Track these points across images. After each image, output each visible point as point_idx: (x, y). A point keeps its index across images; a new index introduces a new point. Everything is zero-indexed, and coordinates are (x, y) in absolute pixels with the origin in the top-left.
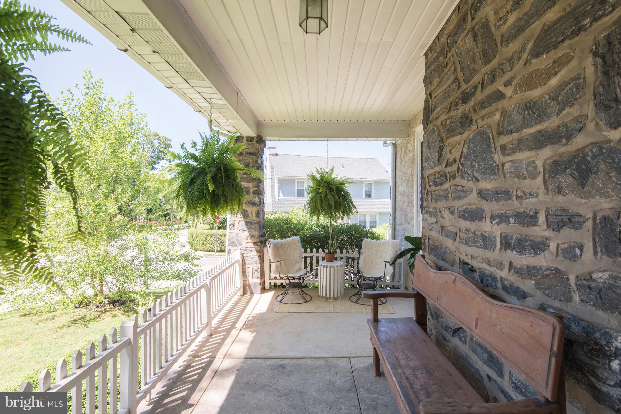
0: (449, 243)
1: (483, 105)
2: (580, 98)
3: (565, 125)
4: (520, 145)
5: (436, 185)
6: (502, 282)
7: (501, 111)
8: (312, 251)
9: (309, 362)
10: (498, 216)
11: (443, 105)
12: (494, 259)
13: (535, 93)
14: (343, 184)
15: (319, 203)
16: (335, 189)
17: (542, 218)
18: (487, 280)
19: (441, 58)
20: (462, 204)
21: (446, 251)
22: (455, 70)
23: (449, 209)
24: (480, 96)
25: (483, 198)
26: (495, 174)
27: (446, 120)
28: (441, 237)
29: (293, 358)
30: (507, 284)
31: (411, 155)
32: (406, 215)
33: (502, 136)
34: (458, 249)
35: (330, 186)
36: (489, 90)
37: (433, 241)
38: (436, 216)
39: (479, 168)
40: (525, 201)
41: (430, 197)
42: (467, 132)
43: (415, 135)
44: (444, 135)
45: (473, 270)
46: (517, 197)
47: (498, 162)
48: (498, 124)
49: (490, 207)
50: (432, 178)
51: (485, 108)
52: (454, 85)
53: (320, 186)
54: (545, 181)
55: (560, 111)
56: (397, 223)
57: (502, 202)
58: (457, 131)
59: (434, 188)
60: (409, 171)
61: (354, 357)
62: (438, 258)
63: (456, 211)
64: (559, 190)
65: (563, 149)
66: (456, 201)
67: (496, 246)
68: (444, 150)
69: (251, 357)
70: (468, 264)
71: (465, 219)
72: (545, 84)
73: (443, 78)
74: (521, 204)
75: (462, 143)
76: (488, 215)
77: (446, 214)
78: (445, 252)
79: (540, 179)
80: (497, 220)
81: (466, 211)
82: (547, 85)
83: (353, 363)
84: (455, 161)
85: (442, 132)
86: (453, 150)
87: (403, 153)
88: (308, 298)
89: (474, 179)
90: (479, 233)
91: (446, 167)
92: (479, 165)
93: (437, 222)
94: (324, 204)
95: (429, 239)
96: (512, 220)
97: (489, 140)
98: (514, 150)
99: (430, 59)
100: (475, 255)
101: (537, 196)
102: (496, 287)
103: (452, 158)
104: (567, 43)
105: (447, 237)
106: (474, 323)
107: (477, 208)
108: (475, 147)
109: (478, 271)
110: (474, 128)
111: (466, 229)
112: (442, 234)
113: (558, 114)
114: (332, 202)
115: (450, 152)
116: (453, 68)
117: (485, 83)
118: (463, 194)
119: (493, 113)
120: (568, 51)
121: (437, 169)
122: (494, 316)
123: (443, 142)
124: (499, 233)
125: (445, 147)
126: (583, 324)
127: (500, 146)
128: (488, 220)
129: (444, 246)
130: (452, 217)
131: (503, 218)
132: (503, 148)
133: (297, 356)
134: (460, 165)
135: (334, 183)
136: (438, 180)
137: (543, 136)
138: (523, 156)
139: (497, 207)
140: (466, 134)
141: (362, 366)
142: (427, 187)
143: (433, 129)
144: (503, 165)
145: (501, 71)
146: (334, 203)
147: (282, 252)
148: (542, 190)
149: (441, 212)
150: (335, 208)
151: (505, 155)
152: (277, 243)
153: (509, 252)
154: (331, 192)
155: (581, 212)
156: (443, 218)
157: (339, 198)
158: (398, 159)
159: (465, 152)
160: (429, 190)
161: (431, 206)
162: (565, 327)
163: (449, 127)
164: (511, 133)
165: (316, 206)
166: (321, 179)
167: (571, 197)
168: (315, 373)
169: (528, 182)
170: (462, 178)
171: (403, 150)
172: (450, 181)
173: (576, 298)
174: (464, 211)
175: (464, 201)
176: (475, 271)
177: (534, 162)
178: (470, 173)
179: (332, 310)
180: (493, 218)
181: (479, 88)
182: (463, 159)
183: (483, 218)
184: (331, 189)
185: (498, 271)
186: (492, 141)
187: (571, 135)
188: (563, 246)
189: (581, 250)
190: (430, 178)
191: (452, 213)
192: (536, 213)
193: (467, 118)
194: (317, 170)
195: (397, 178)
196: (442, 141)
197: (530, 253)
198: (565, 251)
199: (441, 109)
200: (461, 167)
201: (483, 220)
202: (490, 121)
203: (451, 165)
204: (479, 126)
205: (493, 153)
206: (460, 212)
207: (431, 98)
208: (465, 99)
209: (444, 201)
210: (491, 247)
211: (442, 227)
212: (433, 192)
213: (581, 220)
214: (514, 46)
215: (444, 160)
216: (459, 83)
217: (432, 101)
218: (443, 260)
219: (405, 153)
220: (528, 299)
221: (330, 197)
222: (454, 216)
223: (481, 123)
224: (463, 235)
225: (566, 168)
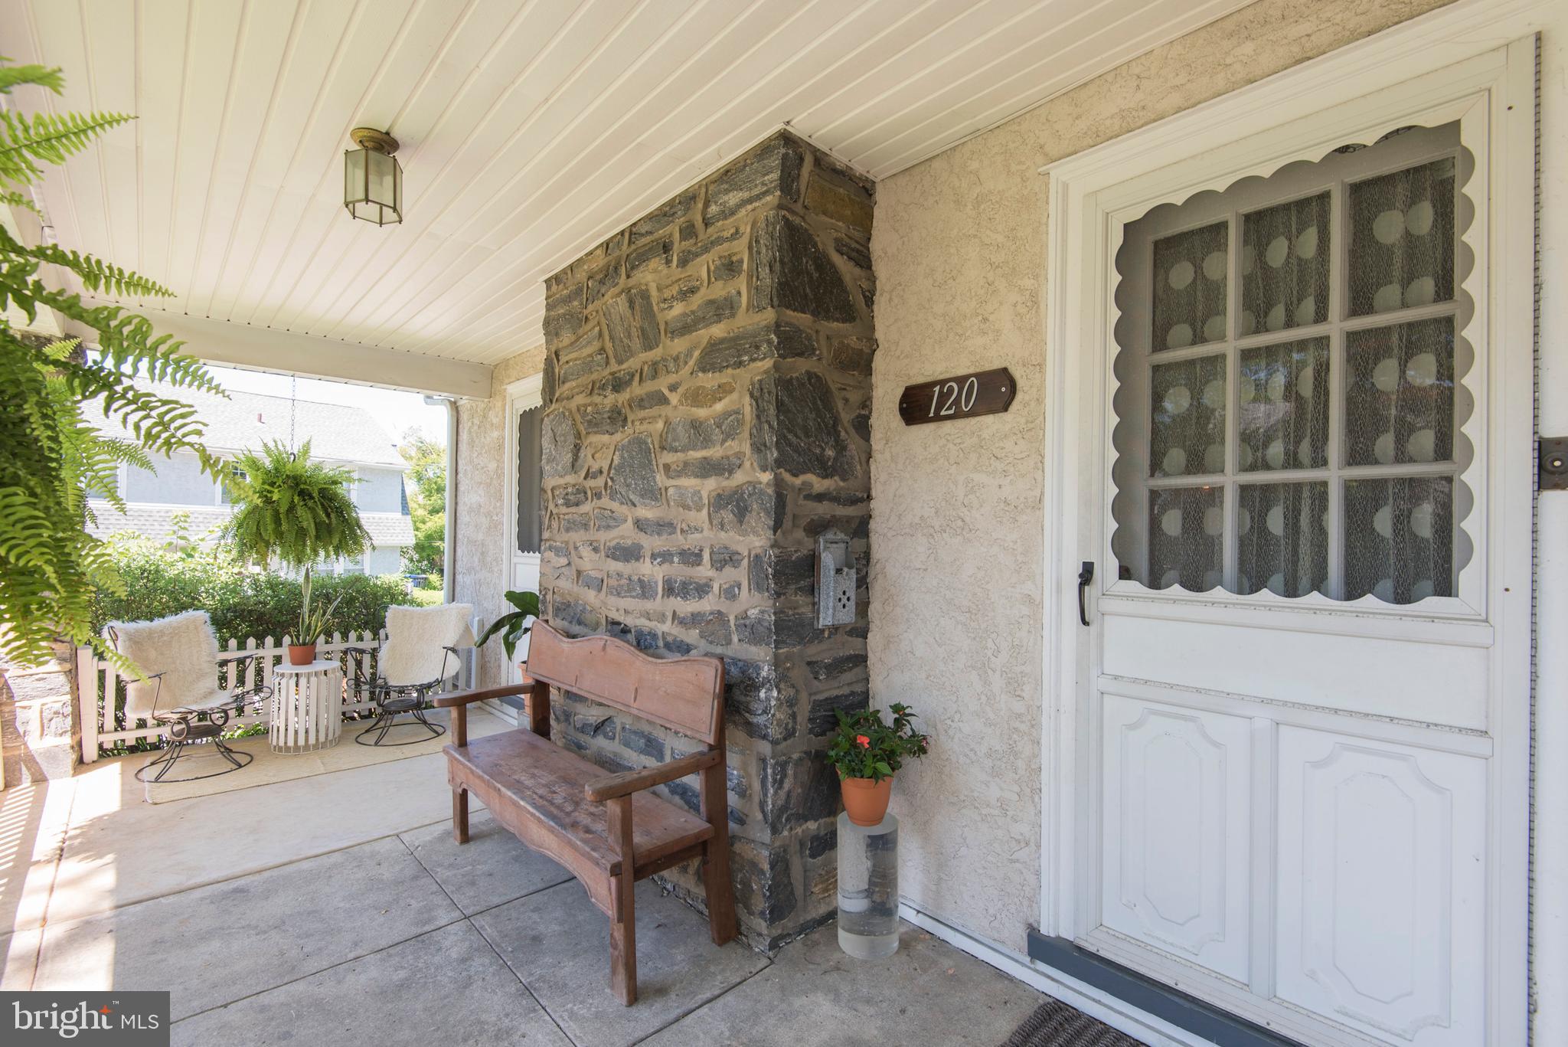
0: (591, 596)
1: (641, 403)
2: (740, 433)
3: (728, 458)
4: (685, 469)
5: (568, 504)
6: (664, 638)
7: (664, 419)
8: (242, 646)
9: (306, 865)
10: (660, 555)
11: (580, 380)
12: (655, 611)
13: (701, 413)
14: (335, 483)
15: (271, 527)
16: (315, 495)
17: (706, 556)
18: (646, 640)
19: (576, 303)
20: (612, 536)
21: (585, 609)
22: (601, 334)
23: (591, 544)
24: (637, 390)
25: (642, 530)
26: (656, 499)
27: (586, 406)
28: (576, 589)
29: (259, 872)
30: (670, 639)
31: (495, 434)
32: (482, 553)
33: (665, 452)
34: (605, 604)
35: (302, 486)
36: (650, 386)
37: (562, 595)
38: (568, 555)
39: (636, 488)
40: (690, 537)
41: (555, 524)
42: (619, 434)
43: (505, 397)
44: (582, 428)
45: (625, 631)
46: (682, 531)
47: (660, 485)
48: (661, 436)
49: (650, 543)
50: (560, 493)
51: (645, 408)
52: (599, 357)
53: (272, 484)
54: (709, 514)
55: (724, 441)
56: (459, 568)
57: (665, 536)
58: (604, 428)
59: (564, 510)
60: (493, 466)
61: (405, 832)
62: (571, 622)
63: (602, 547)
64: (722, 526)
65: (725, 483)
66: (601, 532)
67: (657, 594)
68: (582, 451)
69: (134, 900)
70: (619, 624)
71: (615, 558)
72: (711, 406)
73: (580, 337)
74: (686, 539)
75: (612, 448)
76: (648, 554)
77: (586, 552)
78: (583, 611)
79: (705, 512)
80: (659, 560)
81: (617, 547)
82: (713, 408)
83: (408, 839)
84: (601, 472)
85: (578, 423)
86: (597, 456)
87: (476, 428)
88: (242, 759)
89: (630, 504)
90: (635, 578)
91: (585, 478)
92: (636, 484)
93: (569, 564)
94: (284, 527)
95: (554, 592)
96: (676, 559)
97: (650, 453)
98: (679, 474)
99: (554, 294)
100: (630, 609)
101: (702, 531)
102: (657, 647)
103: (595, 468)
104: (730, 371)
105: (586, 588)
106: (633, 696)
107: (633, 543)
108: (632, 458)
109: (633, 631)
110: (631, 431)
111: (618, 574)
112: (577, 582)
113: (722, 444)
114: (308, 523)
115: (593, 457)
116: (597, 329)
117: (644, 375)
118: (612, 523)
119: (653, 419)
120: (731, 380)
121: (570, 479)
122: (657, 678)
123: (580, 438)
124: (661, 576)
125: (583, 447)
126: (740, 664)
127: (664, 465)
128: (648, 560)
129: (580, 602)
130: (596, 557)
131: (665, 557)
132: (667, 467)
133: (271, 864)
134: (609, 480)
135: (313, 480)
136: (571, 497)
137: (708, 464)
138: (689, 482)
139: (659, 543)
140: (618, 436)
141: (428, 838)
142: (551, 506)
143: (563, 413)
144: (666, 489)
145: (664, 368)
146: (313, 525)
147: (153, 654)
148: (706, 525)
149: (576, 548)
150: (318, 537)
151: (669, 477)
152: (137, 631)
153: (672, 598)
154: (304, 500)
155: (740, 551)
156: (581, 558)
157: (328, 515)
158: (464, 436)
159: (616, 462)
160: (554, 512)
161: (558, 537)
162: (725, 672)
163: (590, 417)
164: (676, 452)
165: (259, 533)
166: (276, 469)
167: (732, 534)
168: (330, 877)
169: (693, 513)
170: (612, 498)
171: (476, 421)
172: (592, 500)
173: (735, 639)
174: (614, 548)
175: (615, 533)
176: (630, 631)
177: (699, 492)
178: (623, 493)
179: (322, 770)
180: (654, 556)
181: (637, 378)
182: (613, 471)
183: (641, 557)
184: (302, 494)
185: (659, 625)
186: (653, 455)
187: (733, 469)
188: (725, 586)
189: (739, 589)
190: (557, 492)
191: (596, 550)
192: (701, 550)
193: (619, 413)
194: (265, 445)
195: (460, 475)
196: (578, 436)
197: (694, 598)
198: (727, 591)
199: (578, 386)
200: (610, 483)
201: (642, 560)
202: (651, 427)
203: (594, 477)
204: (637, 431)
205: (654, 472)
206: (609, 549)
207: (558, 360)
208: (618, 385)
209: (582, 532)
210: (652, 596)
211: (579, 573)
212: (561, 516)
213: (740, 557)
214: (679, 345)
215: (583, 467)
216: (607, 357)
217: (561, 367)
218: (580, 623)
219: (483, 429)
220: (693, 652)
221: (301, 511)
222: (598, 555)
223: (638, 427)
224: (613, 582)
225: (728, 504)
